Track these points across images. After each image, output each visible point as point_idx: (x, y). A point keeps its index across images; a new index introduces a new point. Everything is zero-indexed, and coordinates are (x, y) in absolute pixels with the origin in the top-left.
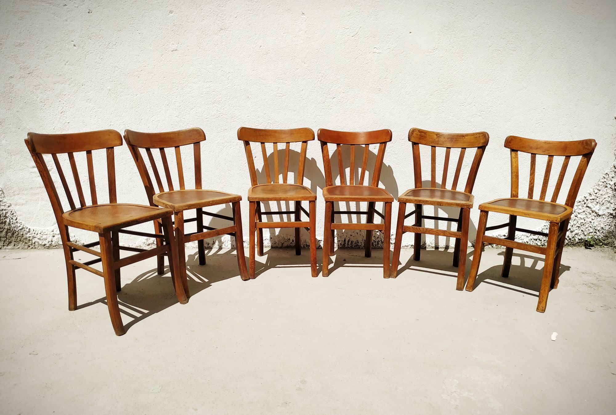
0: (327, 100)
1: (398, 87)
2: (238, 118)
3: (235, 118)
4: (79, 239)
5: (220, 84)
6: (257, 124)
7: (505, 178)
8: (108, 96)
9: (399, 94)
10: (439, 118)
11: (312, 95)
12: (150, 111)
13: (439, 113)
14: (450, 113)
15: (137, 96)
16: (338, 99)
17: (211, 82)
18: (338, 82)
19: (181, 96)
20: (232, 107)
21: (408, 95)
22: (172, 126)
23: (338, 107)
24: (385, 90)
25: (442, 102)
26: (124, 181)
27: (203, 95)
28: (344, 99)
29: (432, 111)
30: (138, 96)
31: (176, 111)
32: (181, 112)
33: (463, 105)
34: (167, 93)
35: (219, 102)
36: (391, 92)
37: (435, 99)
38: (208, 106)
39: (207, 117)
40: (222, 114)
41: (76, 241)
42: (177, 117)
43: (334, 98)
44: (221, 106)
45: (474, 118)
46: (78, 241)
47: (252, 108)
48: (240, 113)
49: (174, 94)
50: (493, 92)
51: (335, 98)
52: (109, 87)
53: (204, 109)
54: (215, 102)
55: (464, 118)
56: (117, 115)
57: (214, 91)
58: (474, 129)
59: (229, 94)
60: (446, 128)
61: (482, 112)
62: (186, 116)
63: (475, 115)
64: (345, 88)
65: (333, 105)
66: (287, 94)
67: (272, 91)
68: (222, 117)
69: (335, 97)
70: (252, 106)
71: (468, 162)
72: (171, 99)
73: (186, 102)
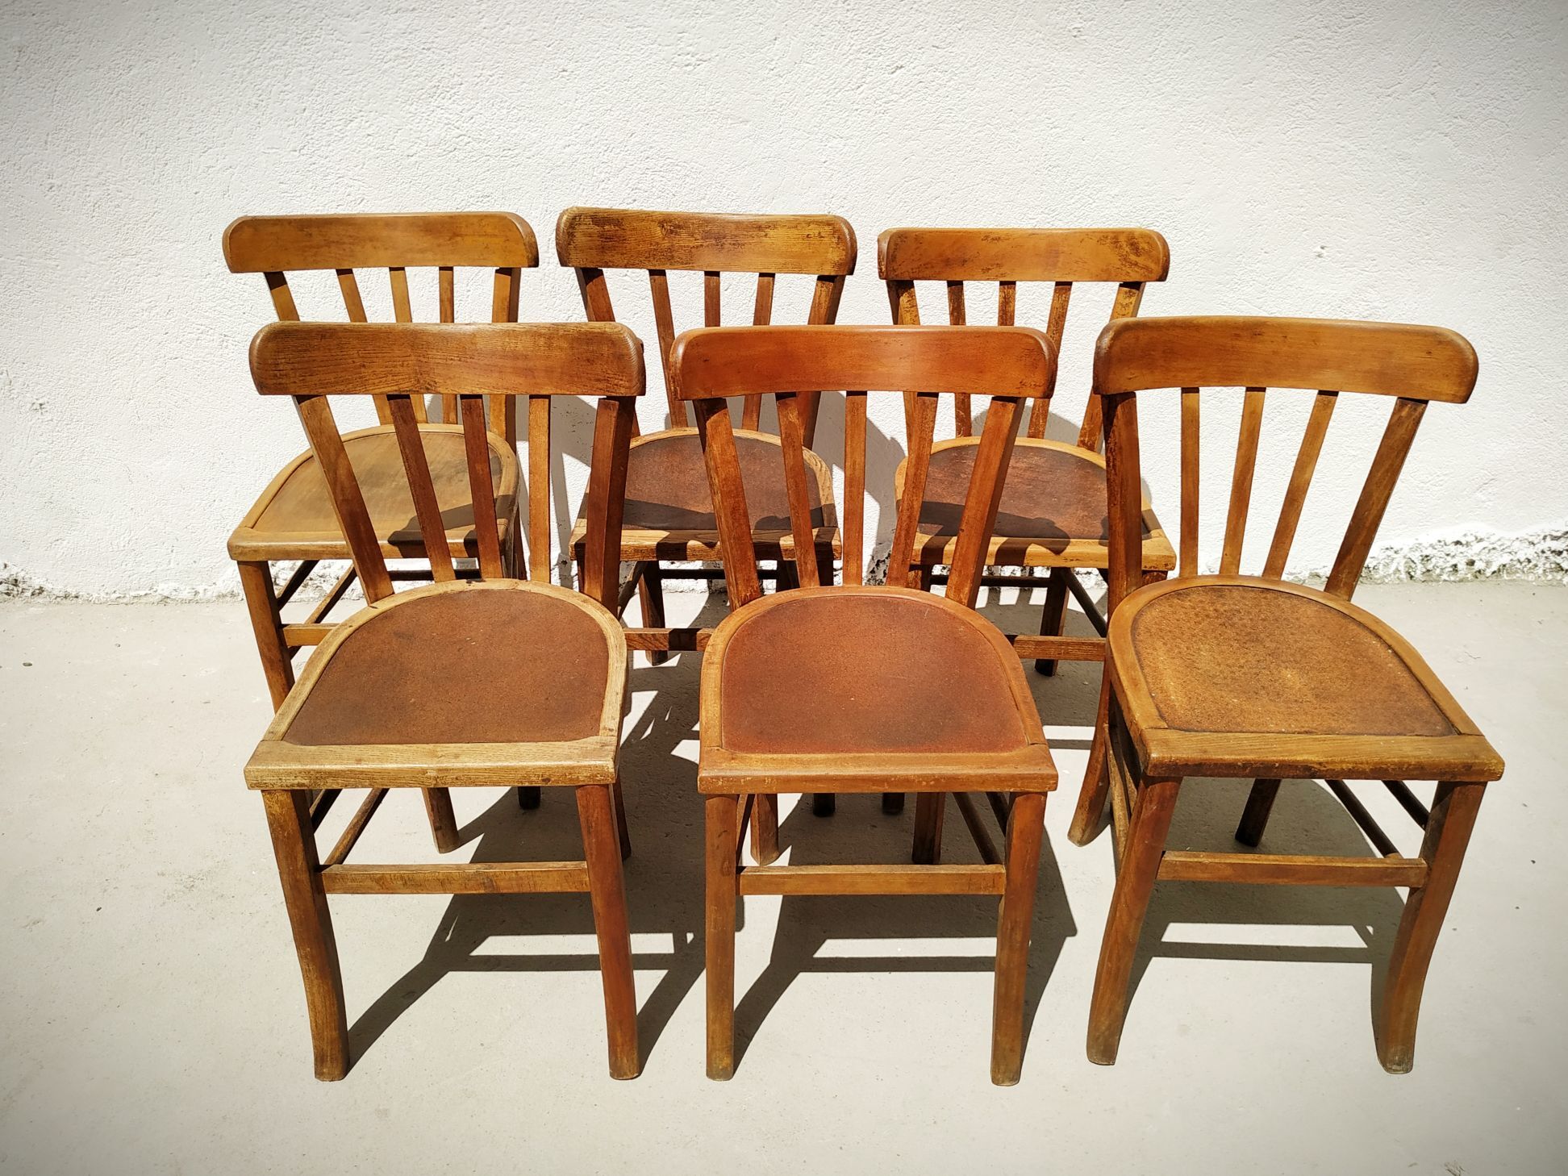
0: (868, 79)
1: (1151, 20)
2: (529, 154)
3: (516, 151)
4: (22, 574)
5: (451, 20)
6: (602, 176)
7: (1494, 359)
8: (17, 72)
9: (1150, 50)
10: (1291, 142)
11: (814, 56)
12: (193, 131)
13: (1293, 126)
14: (1338, 125)
15: (132, 73)
16: (915, 71)
17: (414, 9)
18: (915, 6)
19: (303, 68)
20: (505, 111)
21: (1186, 56)
22: (283, 186)
23: (911, 103)
24: (1098, 33)
25: (1311, 83)
26: (139, 385)
27: (386, 66)
28: (937, 73)
29: (1269, 119)
30: (134, 71)
31: (291, 129)
32: (310, 132)
33: (1389, 91)
34: (248, 60)
35: (453, 91)
36: (1120, 44)
37: (1288, 70)
38: (412, 109)
39: (411, 152)
40: (466, 140)
41: (16, 580)
42: (297, 154)
43: (897, 68)
44: (460, 108)
45: (1421, 144)
46: (19, 579)
47: (580, 114)
48: (534, 135)
49: (277, 62)
50: (1512, 40)
51: (902, 67)
52: (16, 39)
53: (396, 121)
54: (439, 91)
55: (1384, 143)
56: (68, 150)
57: (429, 49)
58: (1416, 184)
59: (488, 57)
60: (1312, 182)
61: (1455, 120)
62: (331, 148)
63: (1429, 132)
64: (944, 27)
65: (893, 97)
66: (713, 55)
67: (655, 46)
68: (468, 147)
69: (900, 63)
70: (578, 104)
71: (1376, 304)
72: (266, 83)
73: (327, 93)
